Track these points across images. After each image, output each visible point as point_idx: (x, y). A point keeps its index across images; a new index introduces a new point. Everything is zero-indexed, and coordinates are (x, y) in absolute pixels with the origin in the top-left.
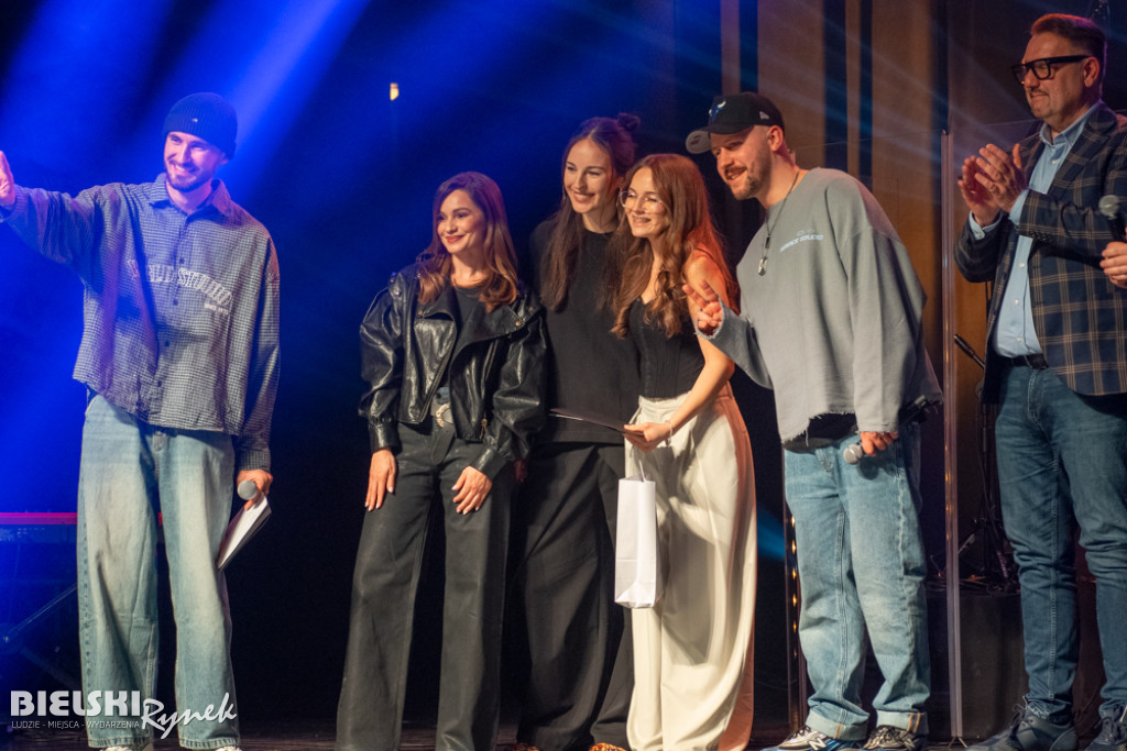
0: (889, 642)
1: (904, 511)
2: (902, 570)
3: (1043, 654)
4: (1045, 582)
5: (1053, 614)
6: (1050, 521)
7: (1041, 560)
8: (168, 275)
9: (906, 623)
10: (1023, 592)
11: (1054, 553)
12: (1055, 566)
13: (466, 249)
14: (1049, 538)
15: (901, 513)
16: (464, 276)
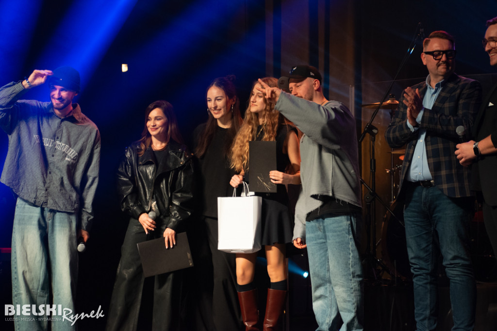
0: (346, 307)
1: (352, 251)
2: (351, 276)
3: (424, 313)
4: (425, 281)
5: (429, 295)
6: (429, 254)
7: (424, 271)
8: (51, 143)
9: (353, 299)
10: (415, 286)
11: (430, 268)
12: (431, 274)
13: (159, 133)
14: (428, 262)
16: (157, 145)
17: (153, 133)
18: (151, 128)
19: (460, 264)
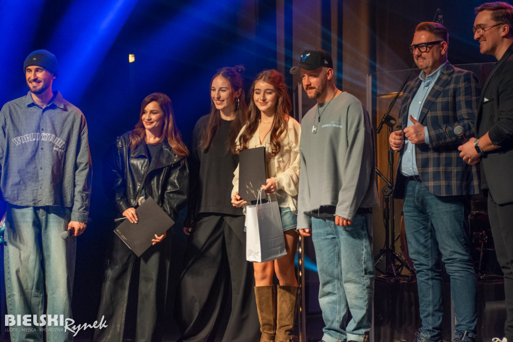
0: (357, 304)
1: (365, 247)
2: (364, 273)
3: (427, 309)
4: (427, 277)
5: (431, 291)
6: (428, 250)
7: (425, 267)
8: (37, 137)
9: (365, 296)
10: (418, 282)
11: (431, 264)
12: (431, 270)
14: (428, 257)
15: (364, 248)
16: (151, 139)
17: (148, 127)
18: (146, 122)
19: (458, 260)
